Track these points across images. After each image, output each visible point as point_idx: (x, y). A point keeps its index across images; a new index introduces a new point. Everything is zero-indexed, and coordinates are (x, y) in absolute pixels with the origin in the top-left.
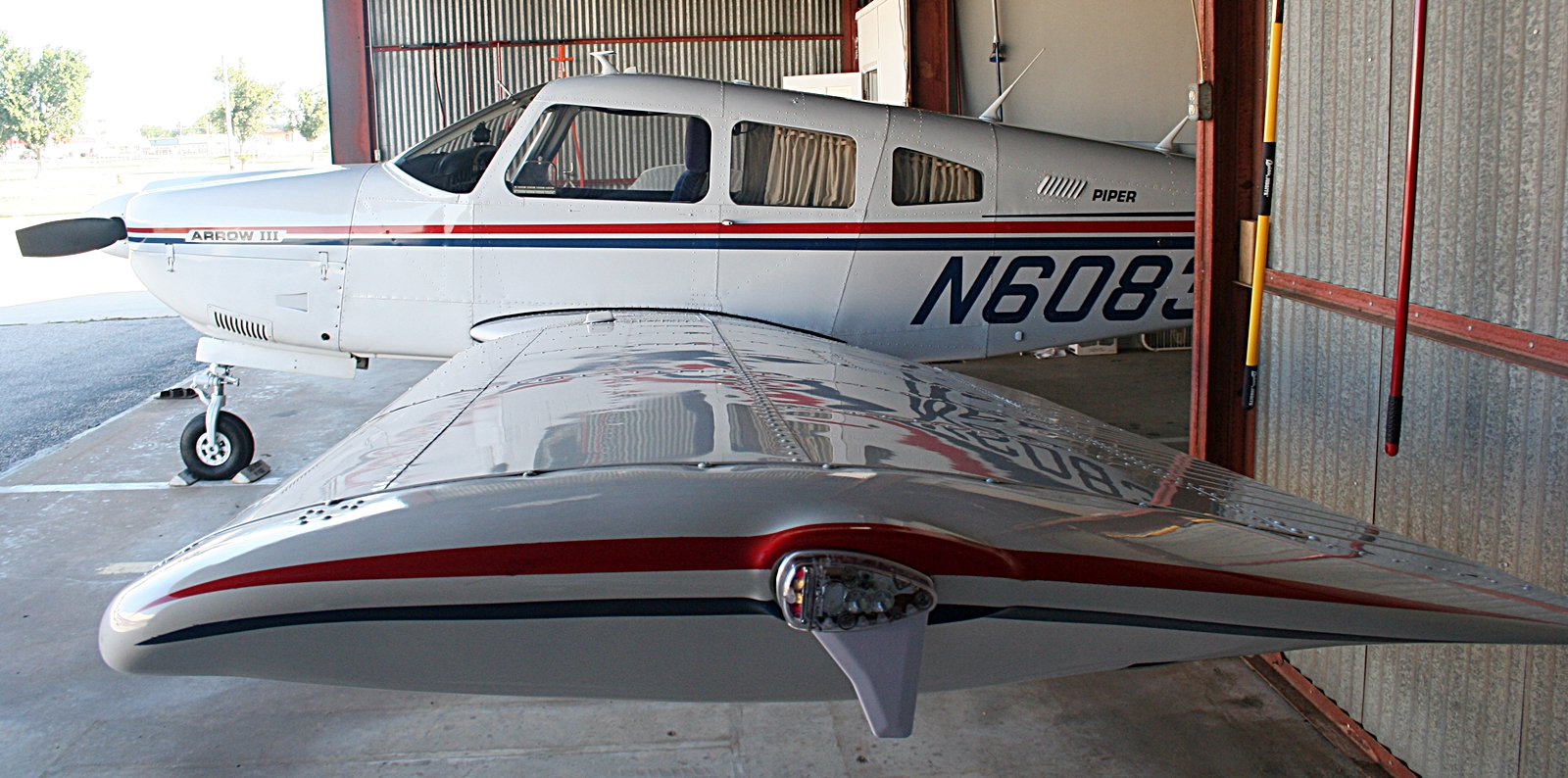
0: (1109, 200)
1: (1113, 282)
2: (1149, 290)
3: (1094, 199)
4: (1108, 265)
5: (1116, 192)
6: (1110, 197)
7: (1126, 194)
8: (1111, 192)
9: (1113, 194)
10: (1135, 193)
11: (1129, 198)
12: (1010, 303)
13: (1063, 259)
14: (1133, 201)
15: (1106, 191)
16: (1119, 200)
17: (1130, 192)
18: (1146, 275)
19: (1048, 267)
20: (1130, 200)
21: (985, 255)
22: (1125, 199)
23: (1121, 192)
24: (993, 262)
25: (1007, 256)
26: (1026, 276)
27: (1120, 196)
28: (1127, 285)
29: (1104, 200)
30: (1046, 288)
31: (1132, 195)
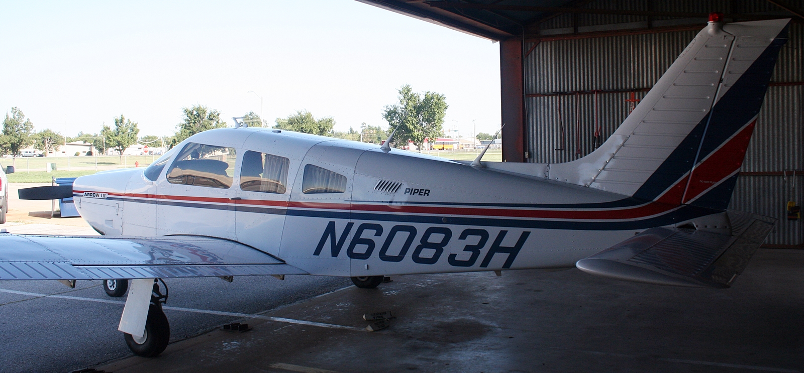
0: (413, 194)
1: (417, 242)
2: (439, 248)
3: (405, 194)
4: (413, 232)
5: (418, 190)
6: (414, 193)
7: (424, 191)
8: (415, 189)
9: (416, 191)
10: (429, 191)
11: (425, 193)
12: (361, 249)
13: (387, 226)
14: (428, 195)
15: (412, 189)
16: (419, 194)
17: (426, 190)
18: (437, 238)
19: (379, 231)
20: (426, 195)
21: (346, 221)
22: (423, 194)
23: (421, 190)
24: (350, 226)
25: (357, 223)
26: (368, 234)
27: (420, 192)
28: (425, 244)
29: (411, 194)
30: (379, 242)
31: (427, 192)
